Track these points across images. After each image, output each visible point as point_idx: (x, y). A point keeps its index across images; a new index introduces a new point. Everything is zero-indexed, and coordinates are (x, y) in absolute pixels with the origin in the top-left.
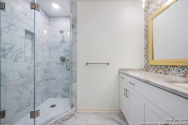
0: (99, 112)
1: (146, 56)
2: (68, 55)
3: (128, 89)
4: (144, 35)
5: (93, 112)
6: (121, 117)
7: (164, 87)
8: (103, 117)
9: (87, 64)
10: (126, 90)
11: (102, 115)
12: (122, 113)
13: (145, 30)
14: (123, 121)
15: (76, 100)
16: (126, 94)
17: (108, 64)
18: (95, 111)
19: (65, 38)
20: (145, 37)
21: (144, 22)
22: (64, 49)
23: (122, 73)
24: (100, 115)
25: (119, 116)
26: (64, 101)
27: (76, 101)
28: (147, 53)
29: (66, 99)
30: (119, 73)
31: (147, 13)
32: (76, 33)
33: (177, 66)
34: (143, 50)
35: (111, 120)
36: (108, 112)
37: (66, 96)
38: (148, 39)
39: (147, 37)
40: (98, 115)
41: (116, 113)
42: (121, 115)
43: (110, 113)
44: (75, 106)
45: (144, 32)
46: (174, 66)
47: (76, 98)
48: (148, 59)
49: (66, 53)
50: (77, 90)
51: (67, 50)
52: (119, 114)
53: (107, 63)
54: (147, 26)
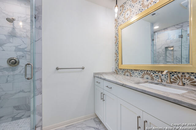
0: (73, 125)
1: (117, 60)
2: (23, 57)
3: (105, 92)
4: (114, 42)
5: (66, 127)
6: (97, 121)
7: (137, 88)
8: (79, 127)
9: (57, 69)
10: (103, 95)
11: (77, 126)
12: (97, 117)
13: (115, 37)
14: (99, 125)
15: (41, 118)
16: (102, 98)
17: (83, 69)
18: (68, 124)
19: (17, 31)
20: (115, 43)
21: (114, 30)
22: (16, 47)
23: (98, 77)
24: (75, 127)
25: (95, 121)
26: (17, 125)
27: (41, 120)
28: (117, 58)
29: (21, 120)
30: (94, 77)
31: (117, 22)
32: (40, 28)
33: (138, 70)
34: (114, 55)
35: (88, 128)
36: (83, 120)
37: (21, 116)
38: (118, 46)
39: (117, 43)
40: (72, 128)
41: (91, 119)
42: (97, 120)
43: (86, 121)
44: (40, 126)
45: (114, 39)
46: (136, 70)
47: (41, 115)
48: (118, 64)
49: (20, 53)
50: (42, 104)
51: (20, 48)
52: (94, 119)
53: (81, 67)
54: (117, 34)
